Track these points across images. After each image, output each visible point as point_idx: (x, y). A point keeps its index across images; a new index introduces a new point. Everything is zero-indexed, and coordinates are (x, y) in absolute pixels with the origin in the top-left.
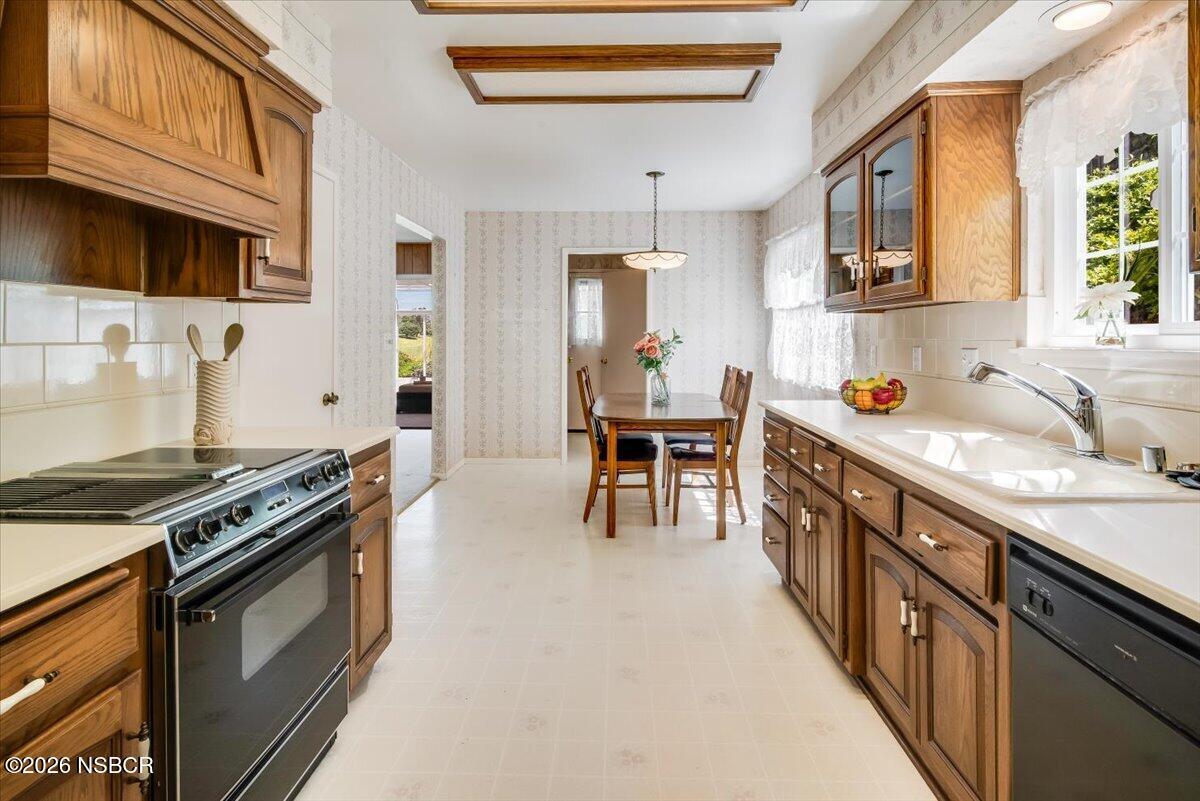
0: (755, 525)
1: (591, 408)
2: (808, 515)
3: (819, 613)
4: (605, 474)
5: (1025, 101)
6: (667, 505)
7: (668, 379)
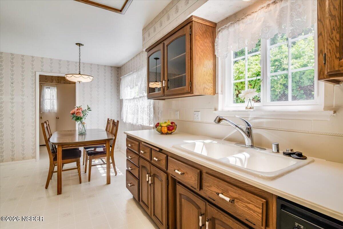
0: (120, 175)
1: (49, 139)
2: (150, 178)
3: (154, 215)
4: (56, 165)
5: (217, 30)
6: (85, 172)
7: (85, 124)
